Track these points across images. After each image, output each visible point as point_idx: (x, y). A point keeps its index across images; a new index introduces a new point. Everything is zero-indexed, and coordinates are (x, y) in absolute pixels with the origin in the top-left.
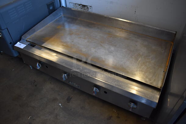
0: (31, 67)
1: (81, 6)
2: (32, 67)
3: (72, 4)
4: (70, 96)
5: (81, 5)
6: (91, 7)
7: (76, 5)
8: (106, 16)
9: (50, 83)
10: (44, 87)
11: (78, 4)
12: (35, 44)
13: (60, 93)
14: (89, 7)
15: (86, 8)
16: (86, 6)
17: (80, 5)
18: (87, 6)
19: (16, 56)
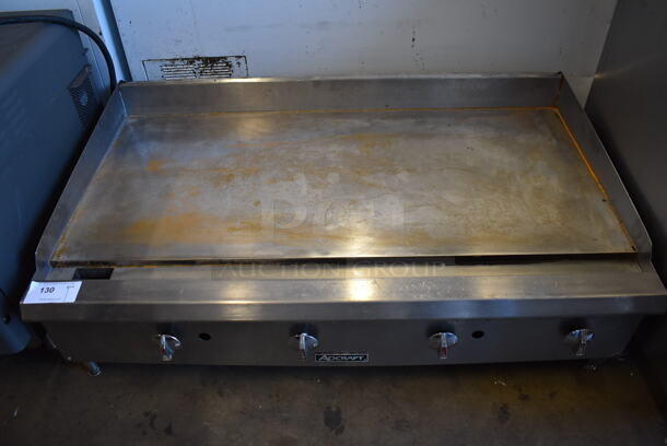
0: (95, 367)
1: (197, 62)
2: (99, 364)
3: (158, 64)
4: (328, 408)
5: (199, 59)
6: (242, 61)
7: (176, 63)
8: (317, 78)
9: (221, 394)
10: (205, 423)
11: (183, 59)
12: (105, 263)
13: (285, 415)
14: (234, 61)
15: (219, 66)
16: (219, 58)
17: (191, 61)
18: (225, 58)
19: (22, 348)
